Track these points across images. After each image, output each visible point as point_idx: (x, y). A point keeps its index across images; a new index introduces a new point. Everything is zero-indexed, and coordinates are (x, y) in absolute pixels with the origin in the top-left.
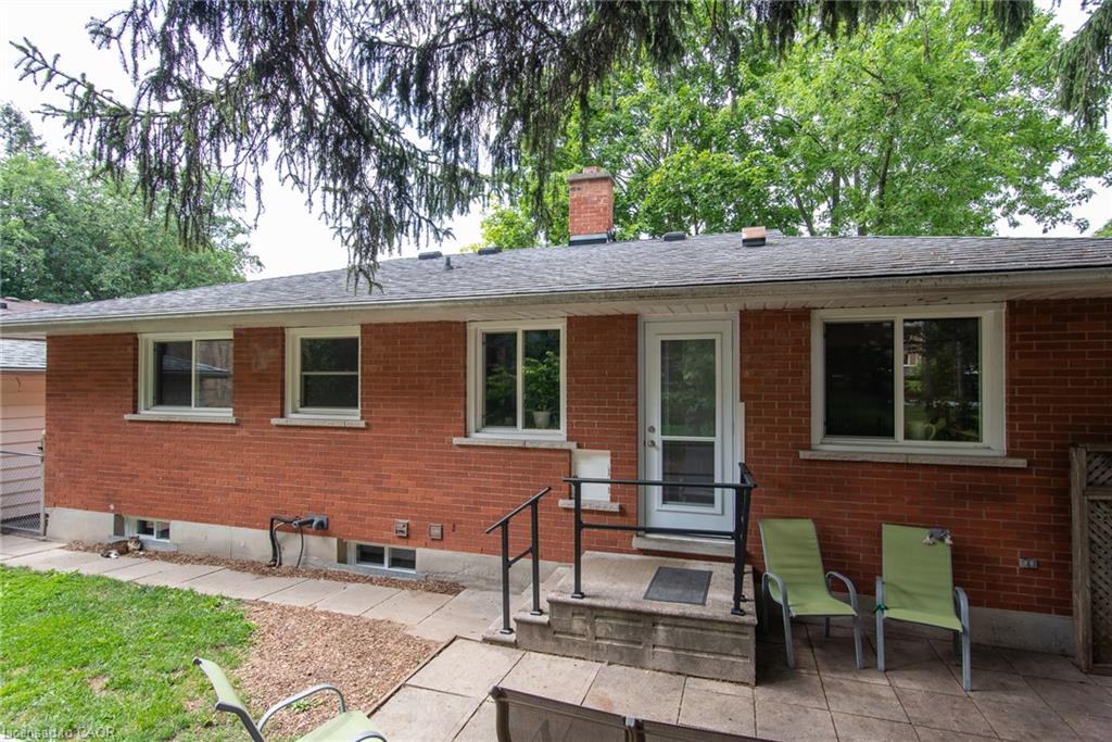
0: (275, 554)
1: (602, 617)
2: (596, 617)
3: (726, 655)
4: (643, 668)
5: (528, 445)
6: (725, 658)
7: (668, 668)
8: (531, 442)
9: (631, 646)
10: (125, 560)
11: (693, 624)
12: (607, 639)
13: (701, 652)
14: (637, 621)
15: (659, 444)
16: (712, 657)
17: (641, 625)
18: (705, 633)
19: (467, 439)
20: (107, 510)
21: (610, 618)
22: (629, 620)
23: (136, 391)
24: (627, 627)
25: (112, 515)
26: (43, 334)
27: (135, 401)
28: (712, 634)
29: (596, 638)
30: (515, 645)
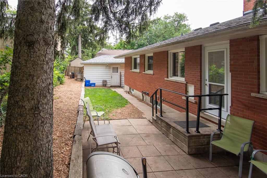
0: (143, 98)
1: (163, 122)
2: (162, 122)
3: (183, 142)
4: (168, 138)
5: (177, 81)
6: (182, 143)
7: (172, 140)
8: (177, 80)
9: (167, 131)
10: (128, 94)
11: (176, 130)
12: (164, 128)
13: (178, 139)
14: (168, 125)
15: (208, 85)
16: (180, 141)
17: (168, 127)
18: (179, 134)
19: (168, 79)
20: (128, 86)
21: (164, 123)
22: (166, 124)
23: (131, 66)
24: (166, 126)
25: (129, 87)
26: (124, 57)
27: (131, 68)
28: (180, 135)
29: (162, 127)
30: (152, 123)
